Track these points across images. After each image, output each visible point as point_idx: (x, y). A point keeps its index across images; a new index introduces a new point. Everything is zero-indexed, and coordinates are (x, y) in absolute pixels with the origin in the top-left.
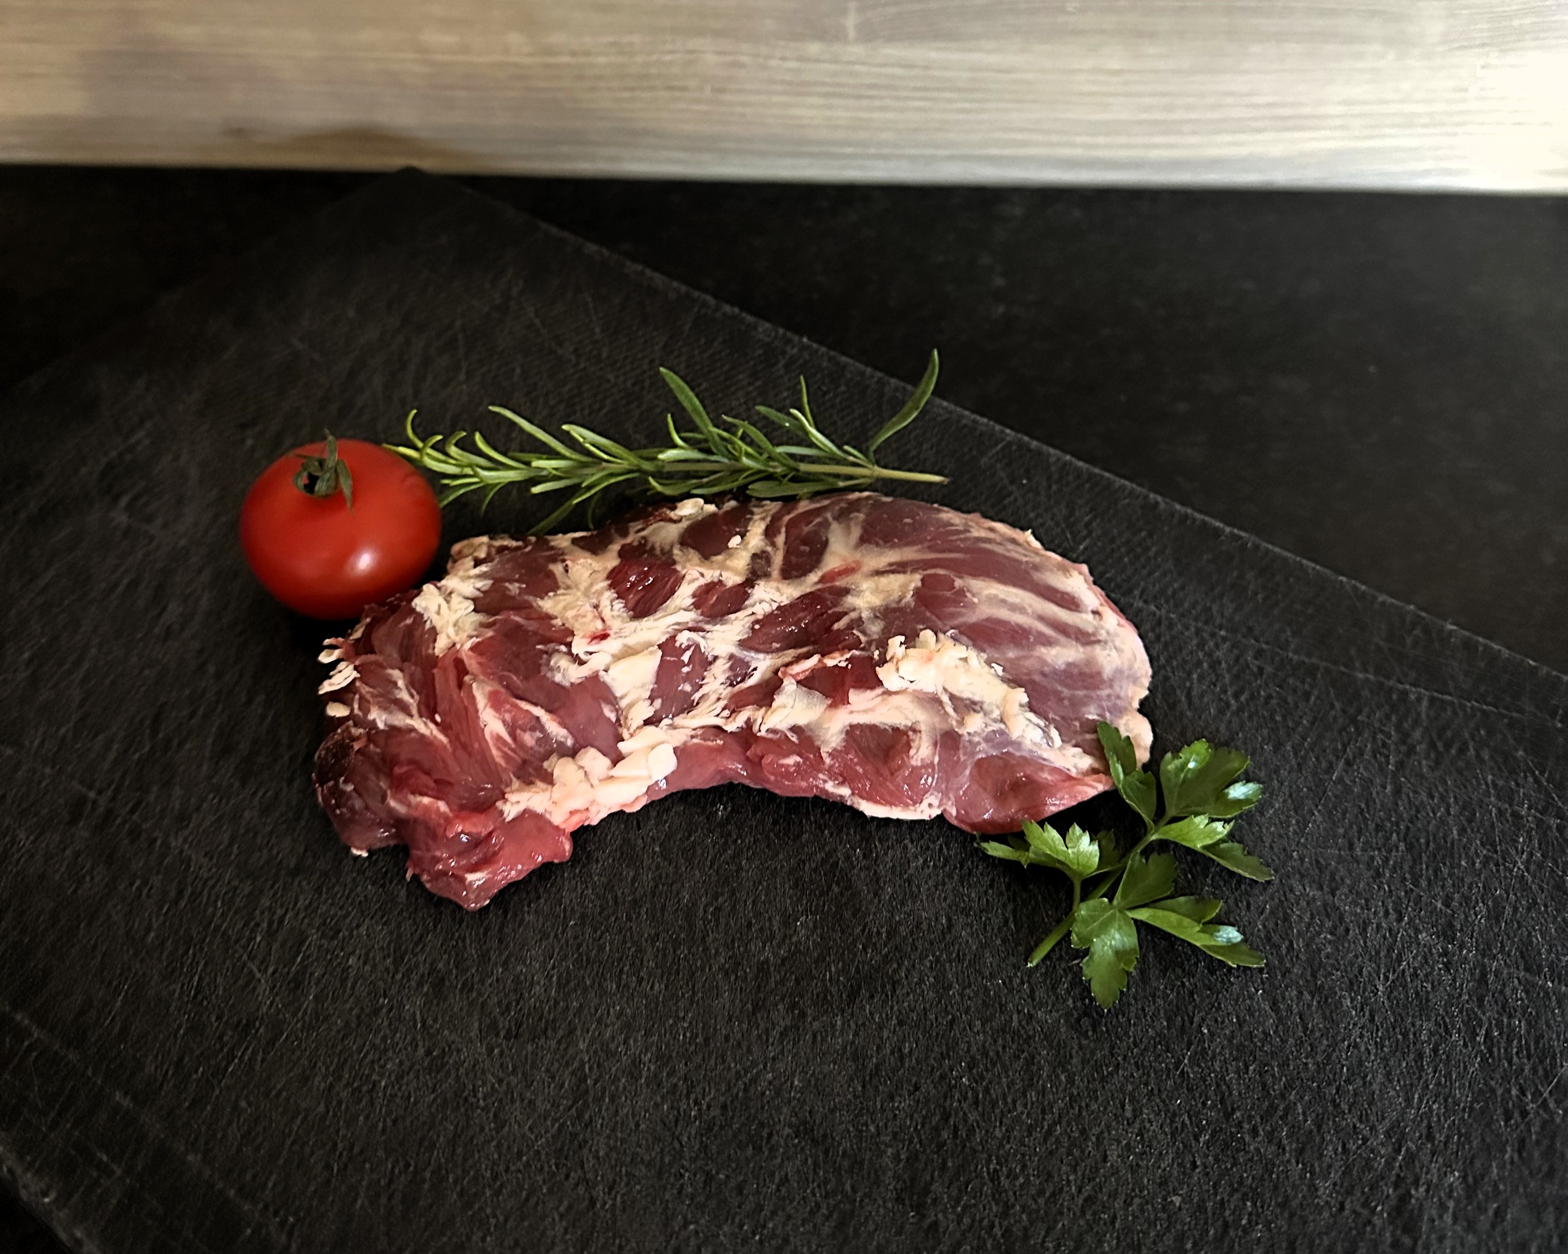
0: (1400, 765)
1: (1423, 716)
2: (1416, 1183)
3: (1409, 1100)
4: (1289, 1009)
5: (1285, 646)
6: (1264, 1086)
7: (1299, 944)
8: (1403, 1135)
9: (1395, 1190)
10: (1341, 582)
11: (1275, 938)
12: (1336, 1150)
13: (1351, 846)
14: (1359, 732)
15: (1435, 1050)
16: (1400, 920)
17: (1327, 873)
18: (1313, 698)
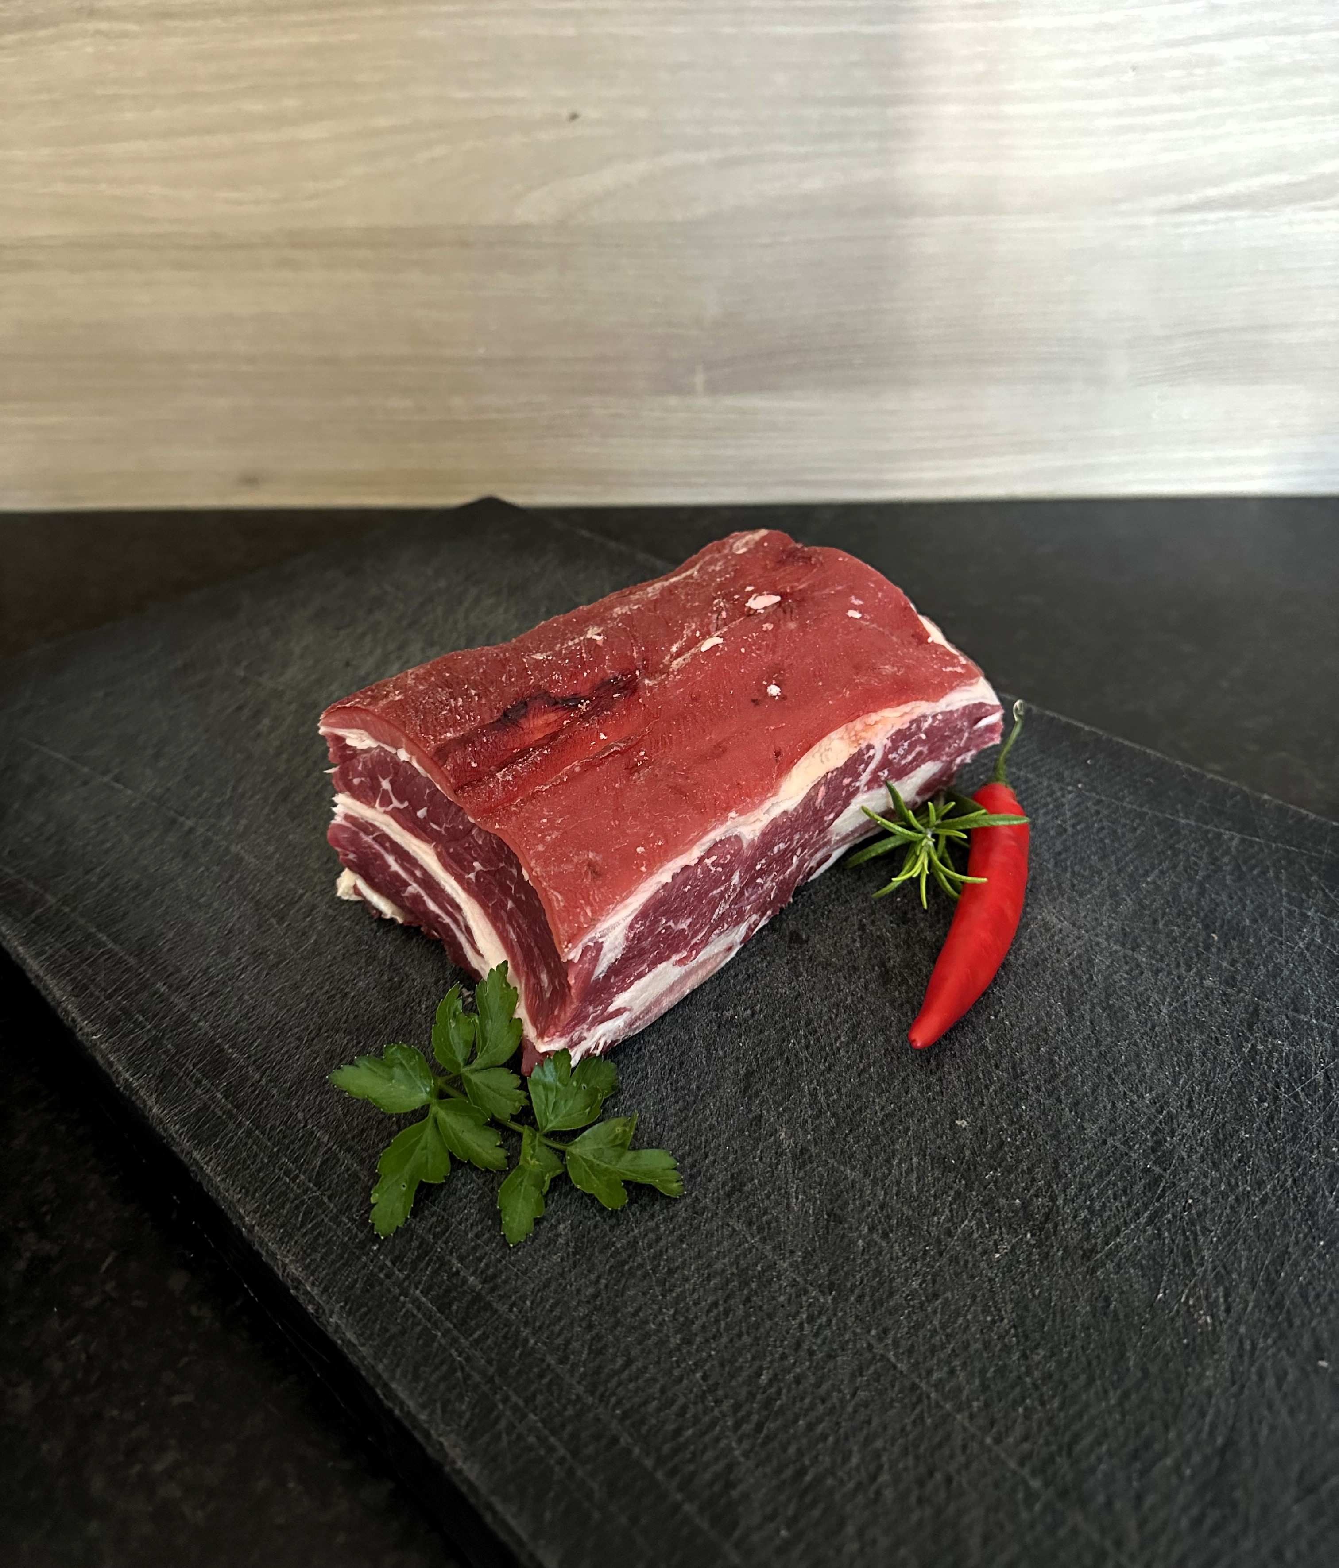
0: (1208, 877)
1: (1233, 849)
2: (1172, 1134)
3: (1175, 1083)
4: (1082, 1016)
5: (1122, 799)
6: (1052, 1061)
7: (1098, 979)
8: (1167, 1103)
9: (1152, 1137)
10: (1178, 766)
11: (1079, 972)
12: (1105, 1107)
13: (1155, 922)
14: (1176, 854)
15: (1204, 1054)
16: (1189, 969)
17: (1131, 937)
18: (1139, 832)
